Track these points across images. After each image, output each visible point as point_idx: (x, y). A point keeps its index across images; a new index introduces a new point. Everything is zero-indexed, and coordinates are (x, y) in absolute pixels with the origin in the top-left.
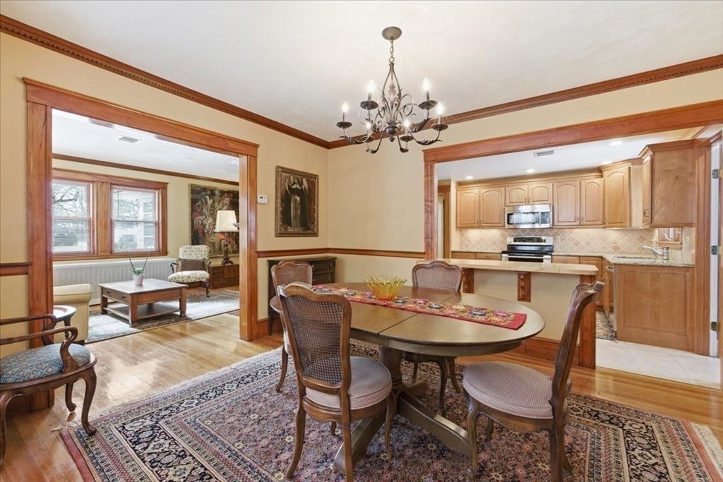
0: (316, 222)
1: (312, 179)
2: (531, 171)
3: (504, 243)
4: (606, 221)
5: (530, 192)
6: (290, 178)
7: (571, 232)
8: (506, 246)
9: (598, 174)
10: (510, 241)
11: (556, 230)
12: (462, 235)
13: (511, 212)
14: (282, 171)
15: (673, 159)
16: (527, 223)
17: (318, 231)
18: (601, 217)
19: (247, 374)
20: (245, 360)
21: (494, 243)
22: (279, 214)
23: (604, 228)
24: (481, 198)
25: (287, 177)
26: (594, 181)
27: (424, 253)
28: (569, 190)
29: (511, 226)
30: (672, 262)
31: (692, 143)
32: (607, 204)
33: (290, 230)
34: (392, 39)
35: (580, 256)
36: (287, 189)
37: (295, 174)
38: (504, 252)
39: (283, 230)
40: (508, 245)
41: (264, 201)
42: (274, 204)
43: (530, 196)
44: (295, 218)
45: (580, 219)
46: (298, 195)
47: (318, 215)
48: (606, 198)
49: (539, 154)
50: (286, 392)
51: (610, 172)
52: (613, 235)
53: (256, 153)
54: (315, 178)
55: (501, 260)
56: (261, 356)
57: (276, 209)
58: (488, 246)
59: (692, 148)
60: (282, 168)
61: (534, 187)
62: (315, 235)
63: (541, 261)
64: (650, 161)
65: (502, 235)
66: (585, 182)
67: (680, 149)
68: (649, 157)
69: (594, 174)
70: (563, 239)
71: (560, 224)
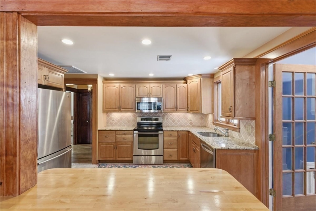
2: (151, 75)
3: (135, 121)
4: (189, 109)
5: (150, 89)
7: (171, 115)
9: (185, 82)
10: (139, 120)
11: (163, 113)
12: (108, 116)
13: (139, 102)
18: (186, 106)
21: (129, 121)
23: (188, 112)
24: (120, 91)
26: (181, 85)
28: (171, 89)
29: (139, 111)
35: (178, 131)
38: (135, 130)
40: (137, 123)
43: (151, 92)
45: (177, 107)
48: (189, 96)
51: (191, 81)
52: (190, 116)
55: (133, 135)
58: (125, 123)
59: (254, 65)
61: (152, 86)
63: (157, 135)
64: (232, 72)
65: (134, 116)
66: (179, 86)
67: (250, 65)
68: (231, 69)
69: (183, 81)
70: (167, 119)
71: (167, 110)
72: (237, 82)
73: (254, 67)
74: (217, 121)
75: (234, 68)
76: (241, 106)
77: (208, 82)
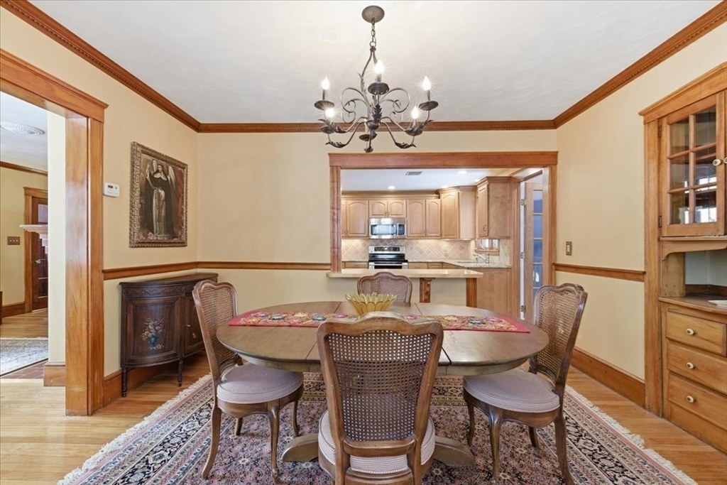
0: (184, 227)
1: (180, 167)
2: (392, 188)
3: (366, 252)
4: (443, 233)
5: (389, 206)
6: (152, 163)
7: (417, 243)
8: (368, 255)
9: (437, 196)
10: (372, 250)
11: (407, 240)
13: (374, 224)
14: (139, 151)
15: (498, 189)
16: (386, 234)
17: (186, 239)
18: (439, 230)
19: (129, 469)
20: (107, 448)
21: (357, 252)
22: (137, 213)
23: (441, 239)
24: (348, 209)
25: (148, 161)
26: (432, 201)
27: (330, 264)
28: (418, 207)
29: (374, 237)
30: (492, 265)
31: (509, 179)
32: (443, 220)
33: (152, 237)
34: (373, 21)
35: (428, 263)
36: (148, 177)
37: (158, 158)
38: (370, 261)
39: (142, 237)
40: (370, 254)
41: (115, 192)
42: (129, 198)
43: (389, 210)
44: (159, 220)
45: (426, 232)
46: (163, 189)
47: (186, 218)
48: (443, 215)
49: (411, 173)
50: (221, 473)
51: (446, 195)
52: (444, 245)
53: (103, 117)
54: (184, 168)
55: (368, 268)
56: (130, 432)
57: (132, 206)
58: (352, 256)
59: (509, 182)
60: (143, 147)
61: (391, 202)
62: (183, 244)
63: (400, 267)
64: (486, 189)
65: (364, 245)
66: (429, 201)
67: (503, 183)
68: (485, 186)
69: (435, 195)
70: (412, 248)
71: (411, 235)
72: (491, 200)
73: (508, 184)
74: (481, 248)
75: (488, 186)
76: (495, 225)
77: (469, 196)
